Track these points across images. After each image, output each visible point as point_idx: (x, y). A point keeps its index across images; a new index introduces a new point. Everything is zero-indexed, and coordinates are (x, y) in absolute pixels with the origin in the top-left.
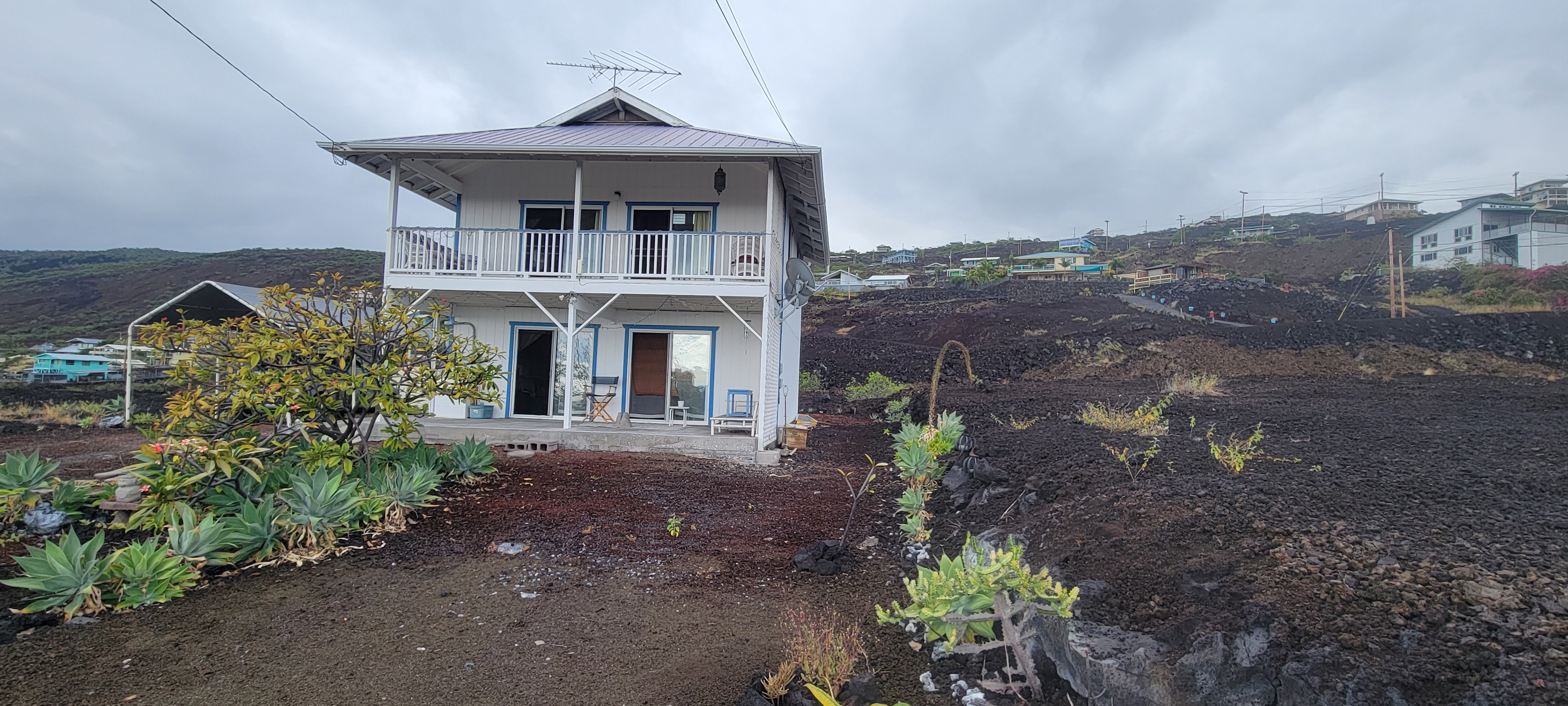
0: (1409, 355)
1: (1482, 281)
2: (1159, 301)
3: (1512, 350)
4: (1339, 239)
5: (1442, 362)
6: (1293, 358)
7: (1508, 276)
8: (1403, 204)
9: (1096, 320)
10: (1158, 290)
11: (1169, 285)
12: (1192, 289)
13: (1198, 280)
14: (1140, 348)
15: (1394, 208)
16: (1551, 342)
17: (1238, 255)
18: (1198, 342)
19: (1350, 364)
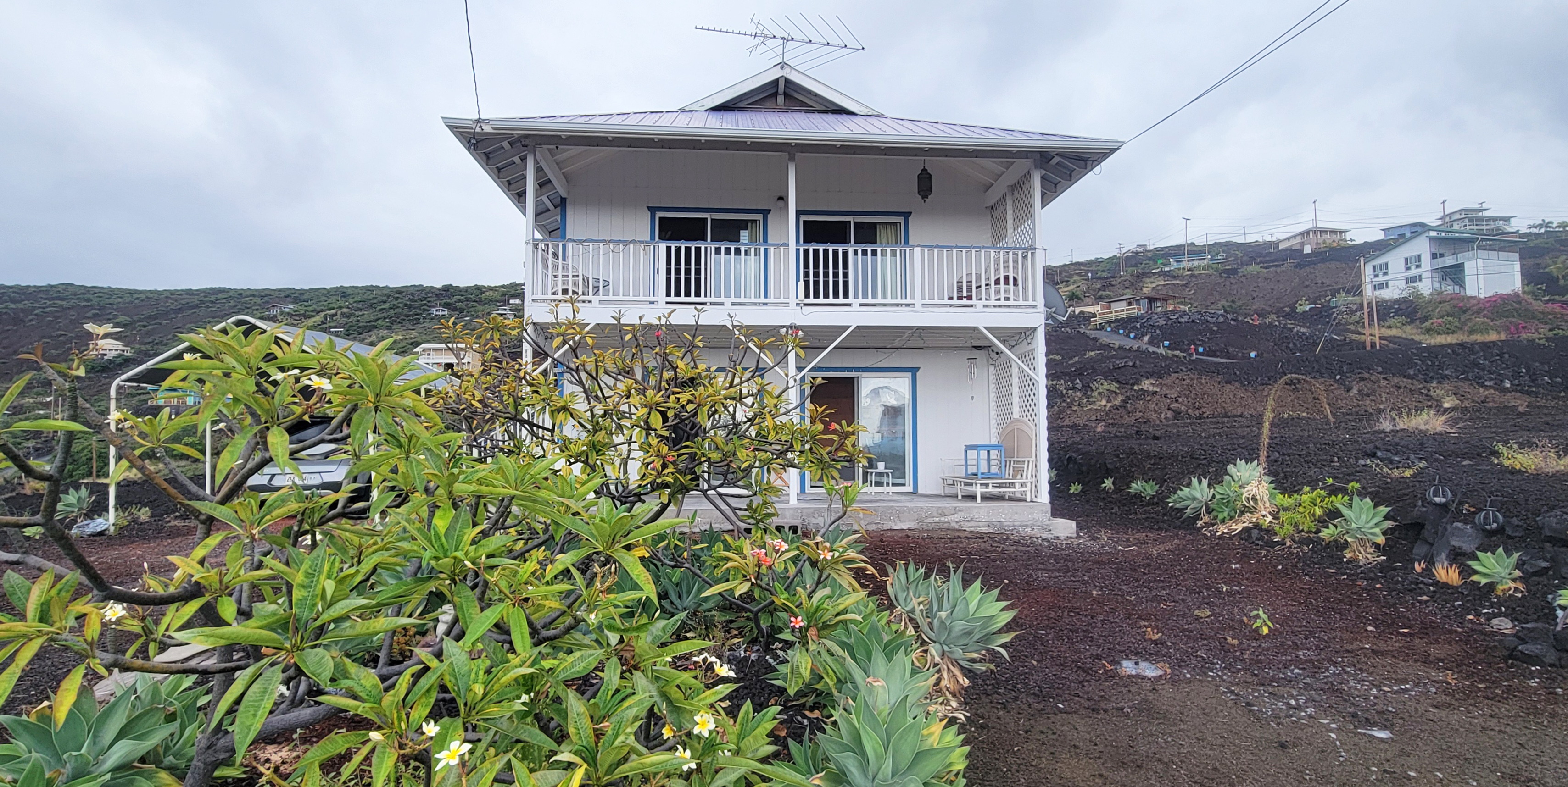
0: (1400, 387)
1: (1437, 310)
2: (1128, 336)
3: (1491, 379)
4: (1283, 268)
5: (1432, 393)
6: (1291, 394)
7: (1461, 304)
8: (1333, 232)
9: (1071, 359)
10: (1125, 324)
11: (1136, 319)
12: (1162, 322)
13: (1166, 313)
14: (1135, 388)
15: (1325, 237)
16: (1524, 371)
17: (1186, 285)
18: (1192, 379)
19: (1346, 398)
